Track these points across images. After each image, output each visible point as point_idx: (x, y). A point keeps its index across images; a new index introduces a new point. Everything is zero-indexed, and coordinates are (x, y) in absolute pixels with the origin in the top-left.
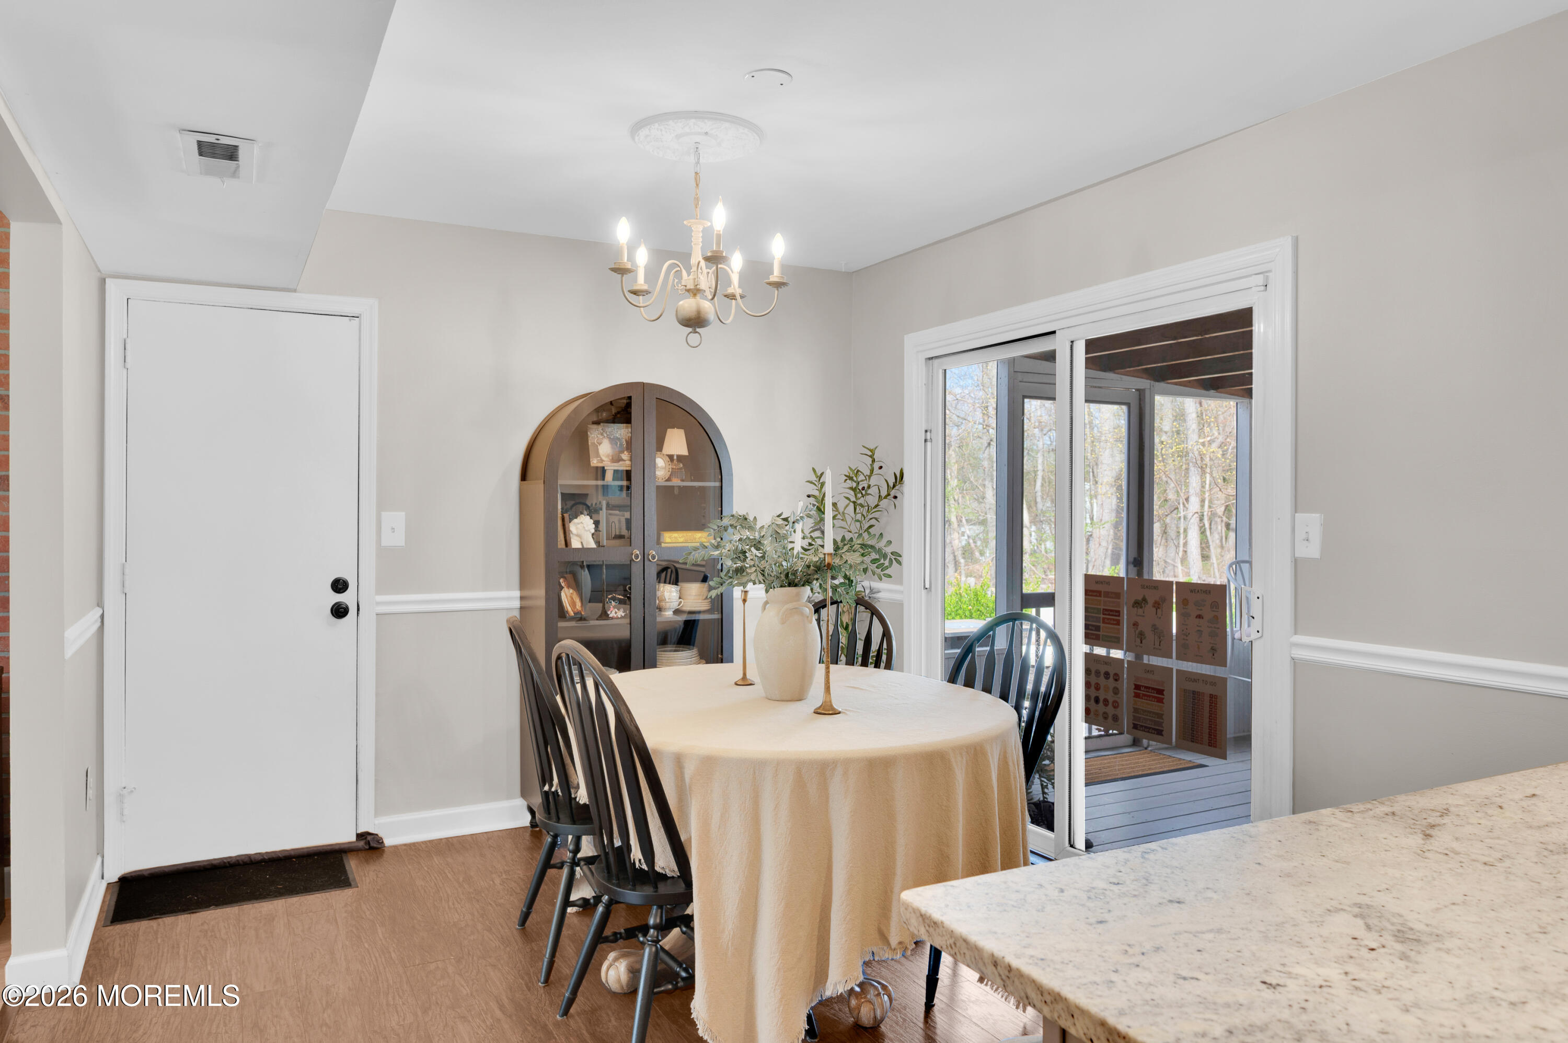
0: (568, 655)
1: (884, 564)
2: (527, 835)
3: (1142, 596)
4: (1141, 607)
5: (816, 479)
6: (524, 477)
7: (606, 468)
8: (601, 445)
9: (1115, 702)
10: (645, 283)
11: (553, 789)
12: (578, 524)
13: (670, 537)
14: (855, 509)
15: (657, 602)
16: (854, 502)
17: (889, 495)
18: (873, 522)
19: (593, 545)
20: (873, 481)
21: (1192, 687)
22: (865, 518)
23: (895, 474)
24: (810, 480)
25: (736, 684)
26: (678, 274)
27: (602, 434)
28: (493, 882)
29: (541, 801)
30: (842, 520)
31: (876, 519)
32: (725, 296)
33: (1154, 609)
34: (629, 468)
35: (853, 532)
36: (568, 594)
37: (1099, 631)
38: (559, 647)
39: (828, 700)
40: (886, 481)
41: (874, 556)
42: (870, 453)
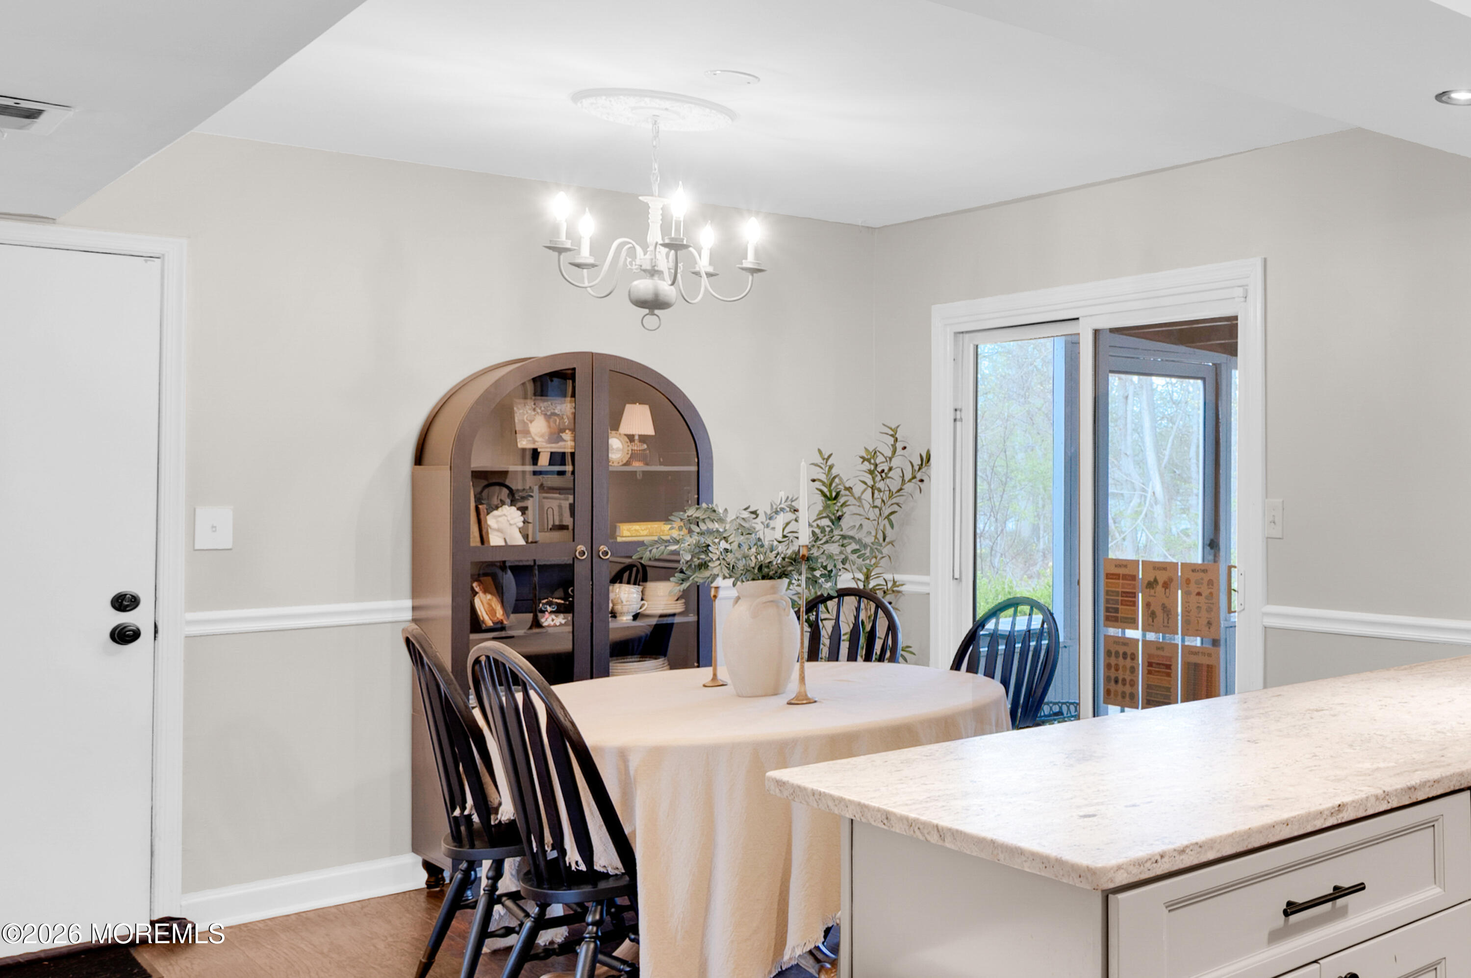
0: (488, 657)
1: (865, 554)
2: (422, 898)
3: (1154, 577)
4: (1153, 588)
5: (822, 462)
6: (419, 458)
7: (539, 450)
8: (533, 423)
9: (1132, 680)
10: (590, 255)
11: (466, 813)
12: (500, 516)
13: (628, 530)
14: (873, 494)
15: (611, 605)
16: (872, 487)
17: (914, 477)
18: (895, 508)
19: (522, 542)
20: (895, 463)
21: (1194, 659)
22: (885, 504)
23: (921, 456)
24: (815, 462)
25: (705, 686)
26: (632, 252)
27: (534, 410)
28: (375, 947)
29: (449, 831)
30: (859, 506)
31: (898, 504)
32: (693, 273)
33: (1163, 589)
34: (573, 451)
35: (871, 519)
36: (485, 601)
37: (1118, 613)
38: (478, 649)
39: (802, 690)
40: (911, 463)
41: (854, 546)
42: (891, 432)
